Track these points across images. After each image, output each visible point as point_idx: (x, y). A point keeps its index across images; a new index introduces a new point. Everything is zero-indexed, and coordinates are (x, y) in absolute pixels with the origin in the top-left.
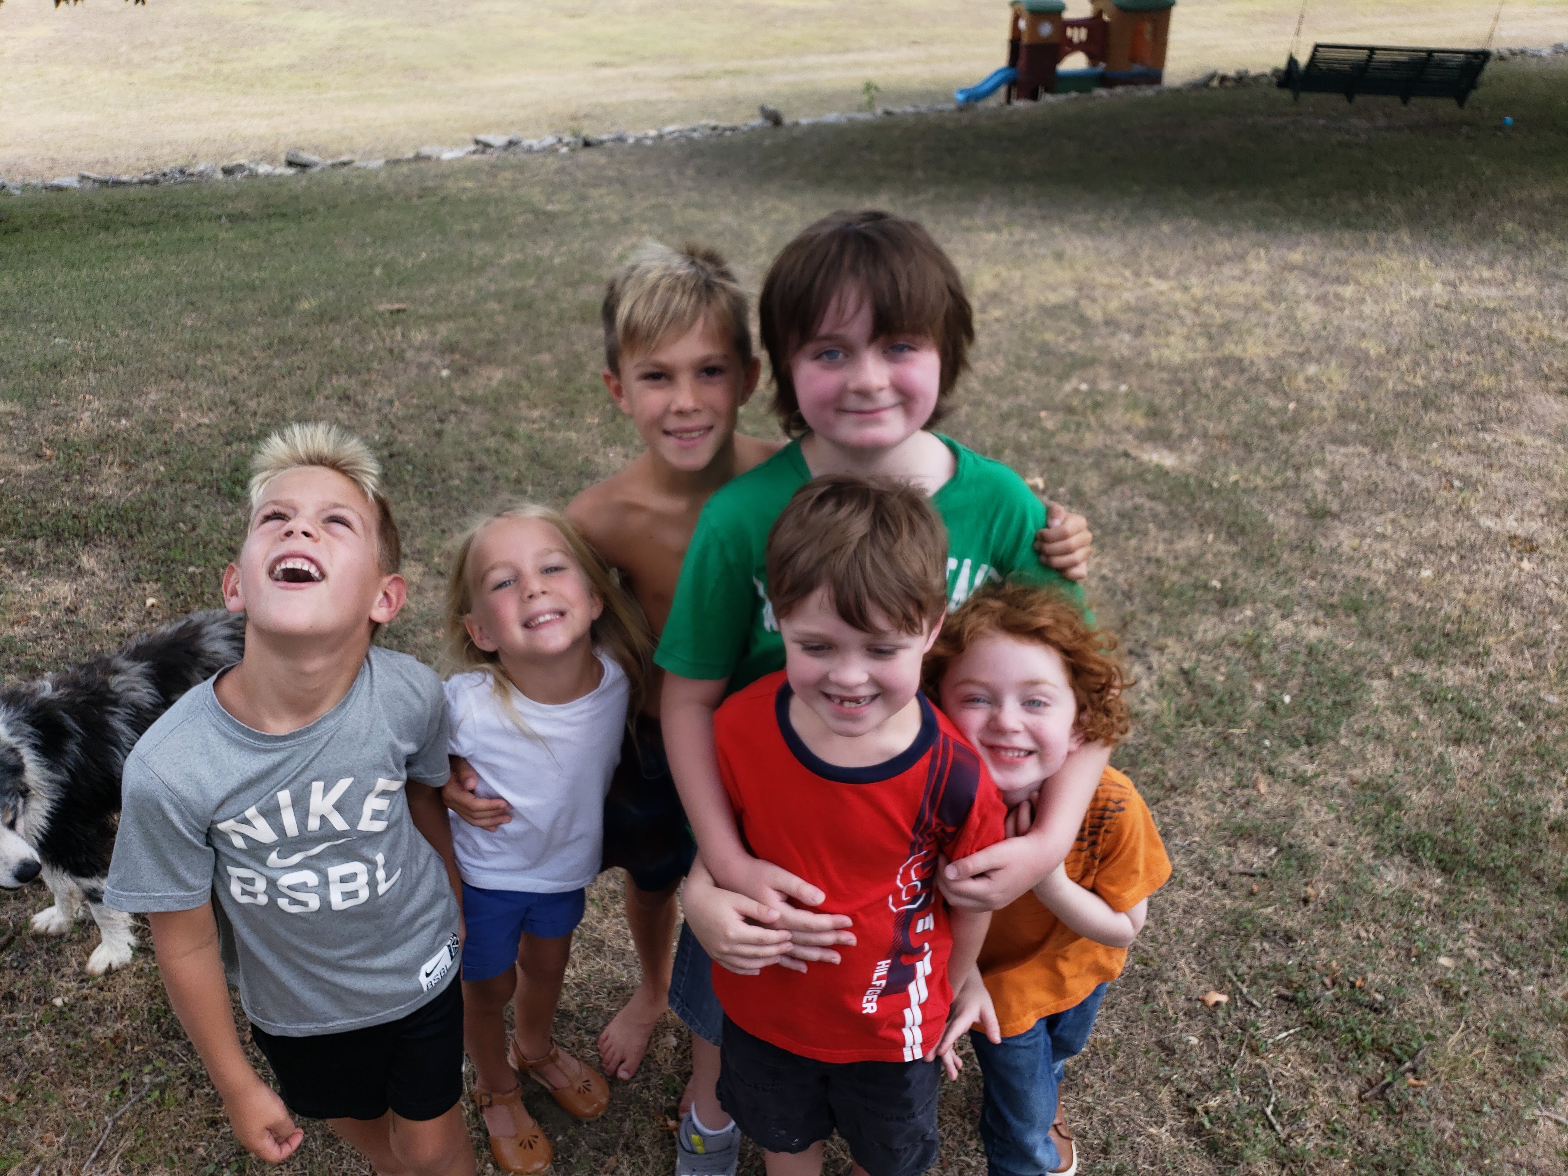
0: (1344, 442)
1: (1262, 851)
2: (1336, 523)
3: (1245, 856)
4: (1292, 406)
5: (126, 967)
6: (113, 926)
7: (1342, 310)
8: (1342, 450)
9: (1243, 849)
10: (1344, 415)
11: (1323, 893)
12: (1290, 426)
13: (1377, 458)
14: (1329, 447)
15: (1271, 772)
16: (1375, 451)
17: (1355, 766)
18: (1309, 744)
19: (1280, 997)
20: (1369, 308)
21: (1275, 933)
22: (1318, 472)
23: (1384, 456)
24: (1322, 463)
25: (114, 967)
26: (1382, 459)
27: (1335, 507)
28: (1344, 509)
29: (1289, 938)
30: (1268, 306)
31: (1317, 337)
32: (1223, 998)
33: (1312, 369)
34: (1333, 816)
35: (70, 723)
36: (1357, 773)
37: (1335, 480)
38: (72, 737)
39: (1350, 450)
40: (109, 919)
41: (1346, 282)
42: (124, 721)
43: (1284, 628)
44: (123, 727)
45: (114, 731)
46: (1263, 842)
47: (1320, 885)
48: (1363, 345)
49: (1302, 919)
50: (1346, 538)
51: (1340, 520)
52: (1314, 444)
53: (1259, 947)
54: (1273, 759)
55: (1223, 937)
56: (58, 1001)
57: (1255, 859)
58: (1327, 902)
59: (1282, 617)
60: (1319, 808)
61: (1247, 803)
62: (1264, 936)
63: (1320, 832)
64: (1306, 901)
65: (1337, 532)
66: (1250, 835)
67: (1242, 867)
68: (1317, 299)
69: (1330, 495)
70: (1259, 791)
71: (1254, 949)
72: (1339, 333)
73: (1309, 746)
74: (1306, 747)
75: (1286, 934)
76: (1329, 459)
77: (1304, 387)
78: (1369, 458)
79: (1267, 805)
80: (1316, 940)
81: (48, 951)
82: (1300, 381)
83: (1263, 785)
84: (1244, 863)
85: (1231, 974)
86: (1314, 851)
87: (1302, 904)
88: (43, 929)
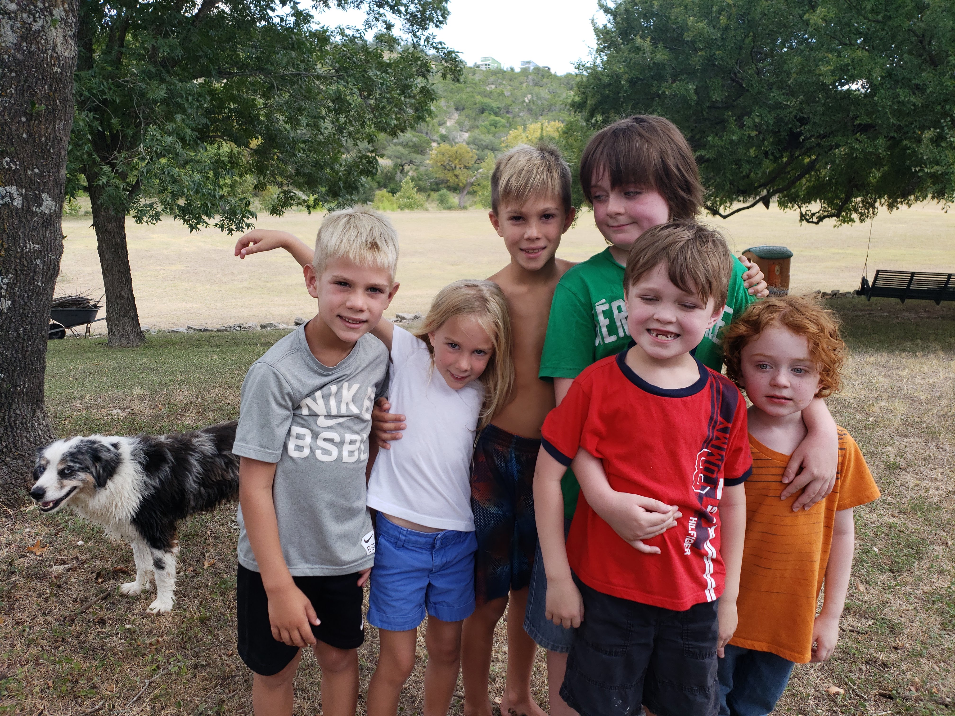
0: (907, 436)
1: (864, 621)
2: (904, 473)
3: (852, 623)
4: (871, 419)
5: (168, 613)
6: (165, 587)
7: (901, 380)
8: (906, 440)
9: (850, 619)
10: (905, 423)
11: (907, 645)
12: (871, 428)
13: (929, 444)
14: (897, 438)
15: (867, 582)
16: (927, 441)
17: (925, 585)
19: (880, 694)
20: (918, 380)
21: (875, 662)
22: (889, 448)
23: (934, 444)
24: (892, 445)
25: (161, 612)
26: (933, 445)
27: (903, 464)
28: (908, 466)
29: (884, 665)
30: (854, 376)
31: (886, 391)
32: (842, 691)
33: (883, 404)
34: (911, 607)
35: (169, 456)
36: (927, 588)
37: (901, 454)
38: (168, 463)
39: (912, 440)
40: (164, 581)
41: (904, 369)
42: (197, 460)
43: (874, 517)
44: (195, 463)
45: (191, 464)
46: (864, 616)
47: (906, 641)
48: (916, 394)
49: (894, 657)
50: (910, 479)
51: (906, 472)
52: (887, 436)
53: (864, 668)
54: (868, 576)
55: (839, 661)
56: (128, 626)
57: (859, 625)
58: (911, 650)
59: (870, 512)
60: (901, 603)
61: (852, 596)
62: (868, 663)
63: (903, 615)
64: (896, 648)
65: (904, 477)
66: (854, 612)
67: (850, 628)
68: (885, 376)
69: (898, 459)
70: (859, 590)
71: (861, 669)
72: (900, 389)
73: (893, 573)
74: (890, 574)
75: (883, 663)
76: (897, 443)
77: (878, 411)
78: (924, 444)
79: (866, 598)
80: (904, 668)
81: (127, 603)
82: (876, 409)
83: (862, 588)
84: (852, 626)
85: (846, 679)
86: (899, 623)
87: (893, 649)
88: (126, 592)
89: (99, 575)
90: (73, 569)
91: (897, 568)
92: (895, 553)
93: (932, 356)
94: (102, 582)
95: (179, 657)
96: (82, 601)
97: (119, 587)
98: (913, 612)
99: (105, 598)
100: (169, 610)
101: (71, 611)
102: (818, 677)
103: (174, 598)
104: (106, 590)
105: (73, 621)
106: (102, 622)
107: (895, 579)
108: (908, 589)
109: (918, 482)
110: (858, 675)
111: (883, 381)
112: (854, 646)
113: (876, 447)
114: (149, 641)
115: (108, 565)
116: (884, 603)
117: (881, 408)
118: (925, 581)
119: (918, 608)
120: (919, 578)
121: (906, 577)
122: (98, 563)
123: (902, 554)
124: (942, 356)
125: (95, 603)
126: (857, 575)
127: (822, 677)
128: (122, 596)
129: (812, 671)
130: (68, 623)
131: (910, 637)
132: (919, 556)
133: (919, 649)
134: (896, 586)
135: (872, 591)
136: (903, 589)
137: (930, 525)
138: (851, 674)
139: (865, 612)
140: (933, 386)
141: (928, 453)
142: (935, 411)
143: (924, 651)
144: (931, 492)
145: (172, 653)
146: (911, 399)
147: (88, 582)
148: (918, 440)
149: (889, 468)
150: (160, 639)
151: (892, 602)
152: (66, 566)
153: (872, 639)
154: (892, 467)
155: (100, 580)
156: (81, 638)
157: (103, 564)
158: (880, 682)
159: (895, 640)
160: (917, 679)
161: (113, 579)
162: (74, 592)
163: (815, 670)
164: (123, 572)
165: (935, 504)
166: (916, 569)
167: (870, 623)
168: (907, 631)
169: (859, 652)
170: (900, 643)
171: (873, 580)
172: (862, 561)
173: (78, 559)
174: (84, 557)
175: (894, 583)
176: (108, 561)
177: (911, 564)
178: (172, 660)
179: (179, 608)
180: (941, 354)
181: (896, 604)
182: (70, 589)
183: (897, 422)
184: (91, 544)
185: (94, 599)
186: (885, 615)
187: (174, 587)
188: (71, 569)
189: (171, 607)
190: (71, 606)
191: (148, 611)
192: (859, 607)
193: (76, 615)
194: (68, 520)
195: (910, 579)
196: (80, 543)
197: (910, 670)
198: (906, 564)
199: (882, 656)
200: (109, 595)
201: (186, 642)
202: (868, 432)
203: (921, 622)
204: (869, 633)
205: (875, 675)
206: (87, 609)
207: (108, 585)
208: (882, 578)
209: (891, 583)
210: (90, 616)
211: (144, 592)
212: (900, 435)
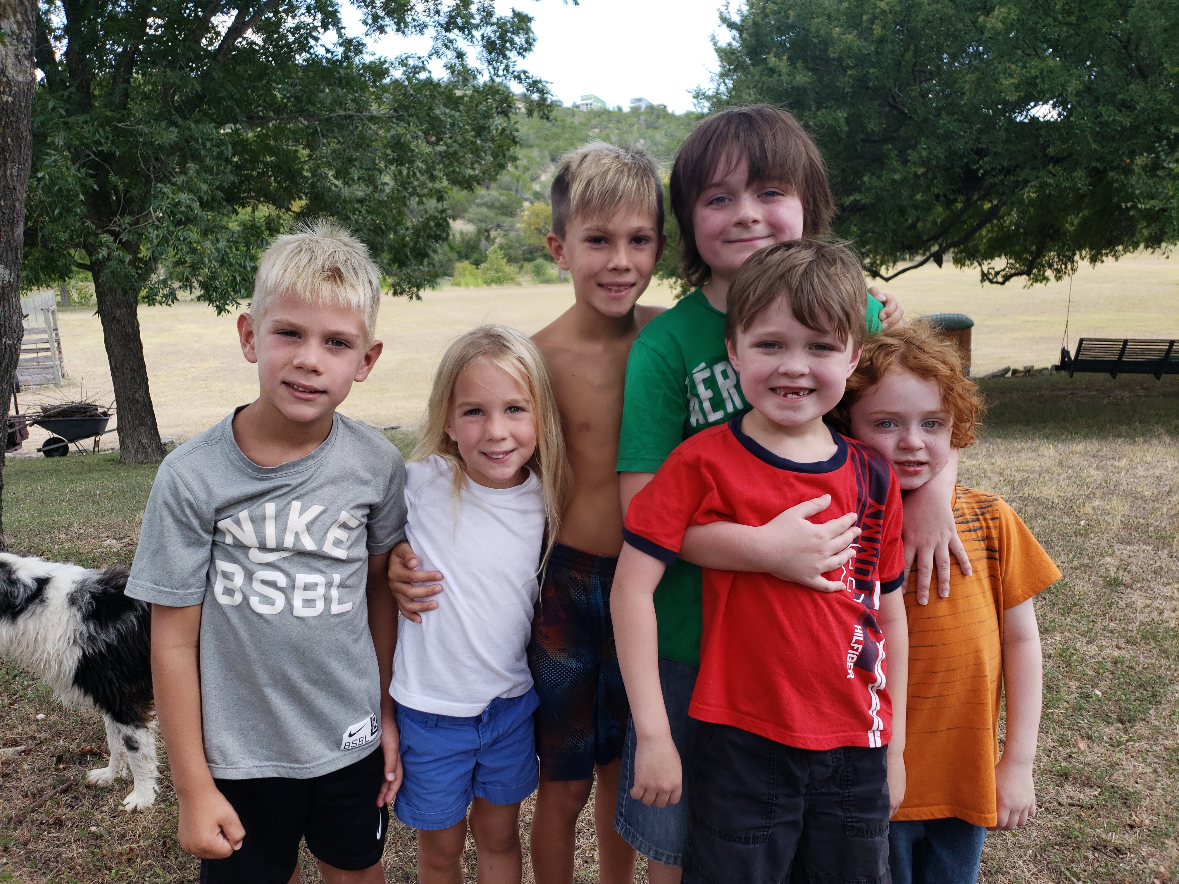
0: (1129, 543)
1: (1087, 791)
2: (1129, 590)
3: (1072, 793)
4: (1082, 523)
5: (148, 809)
6: (143, 774)
7: (1119, 473)
8: (1129, 548)
9: (1069, 788)
10: (1126, 526)
11: (1147, 822)
12: (1085, 533)
13: (1160, 552)
14: (1117, 546)
15: (1089, 738)
16: (1157, 549)
17: (1167, 738)
18: (1122, 722)
20: (1140, 471)
21: (1105, 847)
22: (1108, 559)
23: (1166, 552)
24: (1112, 555)
25: (138, 809)
26: (1164, 554)
27: (1127, 578)
28: (1134, 581)
29: (1118, 851)
30: (1058, 470)
31: (1099, 487)
33: (1097, 503)
34: (1149, 770)
36: (1169, 743)
37: (1124, 567)
39: (1136, 547)
40: (142, 767)
41: (1120, 458)
43: (1093, 649)
46: (1087, 783)
47: (1145, 816)
48: (1139, 489)
49: (1130, 839)
50: (1138, 599)
51: (1132, 589)
52: (1104, 543)
53: (1091, 856)
54: (1090, 729)
55: (1057, 847)
56: (93, 829)
57: (1082, 796)
58: (1152, 828)
59: (1088, 643)
60: (1136, 764)
61: (1070, 757)
62: (1095, 849)
63: (1139, 780)
64: (1132, 827)
65: (1130, 595)
66: (1074, 779)
67: (1069, 801)
68: (1098, 468)
69: (1121, 573)
70: (1079, 749)
71: (1087, 858)
72: (1117, 484)
73: (1123, 723)
74: (1120, 725)
75: (1116, 848)
76: (1118, 553)
77: (1091, 512)
78: (1153, 553)
79: (1089, 759)
80: (1144, 854)
81: (95, 796)
82: (1088, 509)
83: (1082, 745)
84: (1072, 798)
85: (1067, 873)
86: (1135, 792)
87: (1128, 828)
88: (95, 781)
89: (60, 760)
90: (27, 752)
91: (1127, 718)
92: (1124, 697)
93: (1155, 441)
94: (64, 769)
95: (158, 870)
96: (34, 795)
97: (85, 774)
98: (1153, 776)
99: (65, 791)
100: (151, 806)
101: (20, 809)
102: (1029, 871)
103: (157, 788)
104: (68, 779)
105: (21, 823)
106: (59, 823)
107: (1126, 732)
108: (1144, 745)
109: (1149, 602)
110: (1082, 866)
111: (1095, 475)
112: (1077, 826)
113: (1092, 558)
114: (119, 849)
115: (73, 746)
116: (1113, 765)
117: (1094, 508)
118: (1165, 733)
119: (1159, 770)
120: (1157, 728)
121: (1140, 728)
122: (61, 743)
123: (1133, 698)
124: (1168, 441)
125: (51, 798)
126: (1075, 727)
127: (1035, 870)
128: (88, 787)
129: (1021, 862)
130: (12, 826)
131: (1150, 810)
132: (1155, 699)
133: (1163, 826)
134: (1127, 741)
135: (1097, 749)
136: (1137, 744)
137: (1168, 658)
138: (1073, 865)
139: (1088, 778)
140: (1159, 478)
141: (1158, 564)
142: (1165, 511)
143: (1171, 830)
144: (1166, 614)
145: (149, 865)
146: (1134, 496)
147: (45, 769)
148: (1144, 547)
149: (1110, 585)
150: (134, 846)
151: (1124, 763)
152: (18, 748)
153: (1099, 816)
154: (1114, 584)
155: (61, 766)
156: (29, 847)
157: (67, 744)
158: (1113, 874)
159: (1131, 815)
160: (1162, 869)
161: (80, 763)
162: (26, 783)
163: (1024, 861)
164: (93, 754)
165: (1173, 629)
166: (1153, 718)
167: (1096, 793)
168: (1146, 803)
169: (1083, 833)
170: (1137, 820)
171: (1096, 734)
172: (1081, 708)
173: (35, 738)
174: (43, 736)
175: (1125, 737)
176: (73, 740)
177: (1146, 711)
178: (148, 875)
179: (164, 801)
180: (1167, 439)
181: (1130, 766)
182: (21, 779)
183: (1116, 526)
184: (53, 718)
185: (51, 792)
186: (1115, 781)
187: (156, 774)
188: (24, 751)
189: (153, 801)
190: (19, 803)
191: (121, 808)
192: (1080, 772)
193: (24, 815)
194: (28, 686)
195: (1145, 732)
196: (41, 716)
197: (1153, 856)
198: (1139, 711)
199: (1115, 839)
200: (70, 786)
201: (169, 848)
202: (1079, 539)
203: (1163, 789)
204: (1095, 806)
205: (1107, 865)
206: (40, 806)
207: (71, 774)
208: (1110, 731)
209: (1121, 737)
210: (44, 815)
211: (118, 780)
212: (1122, 541)
